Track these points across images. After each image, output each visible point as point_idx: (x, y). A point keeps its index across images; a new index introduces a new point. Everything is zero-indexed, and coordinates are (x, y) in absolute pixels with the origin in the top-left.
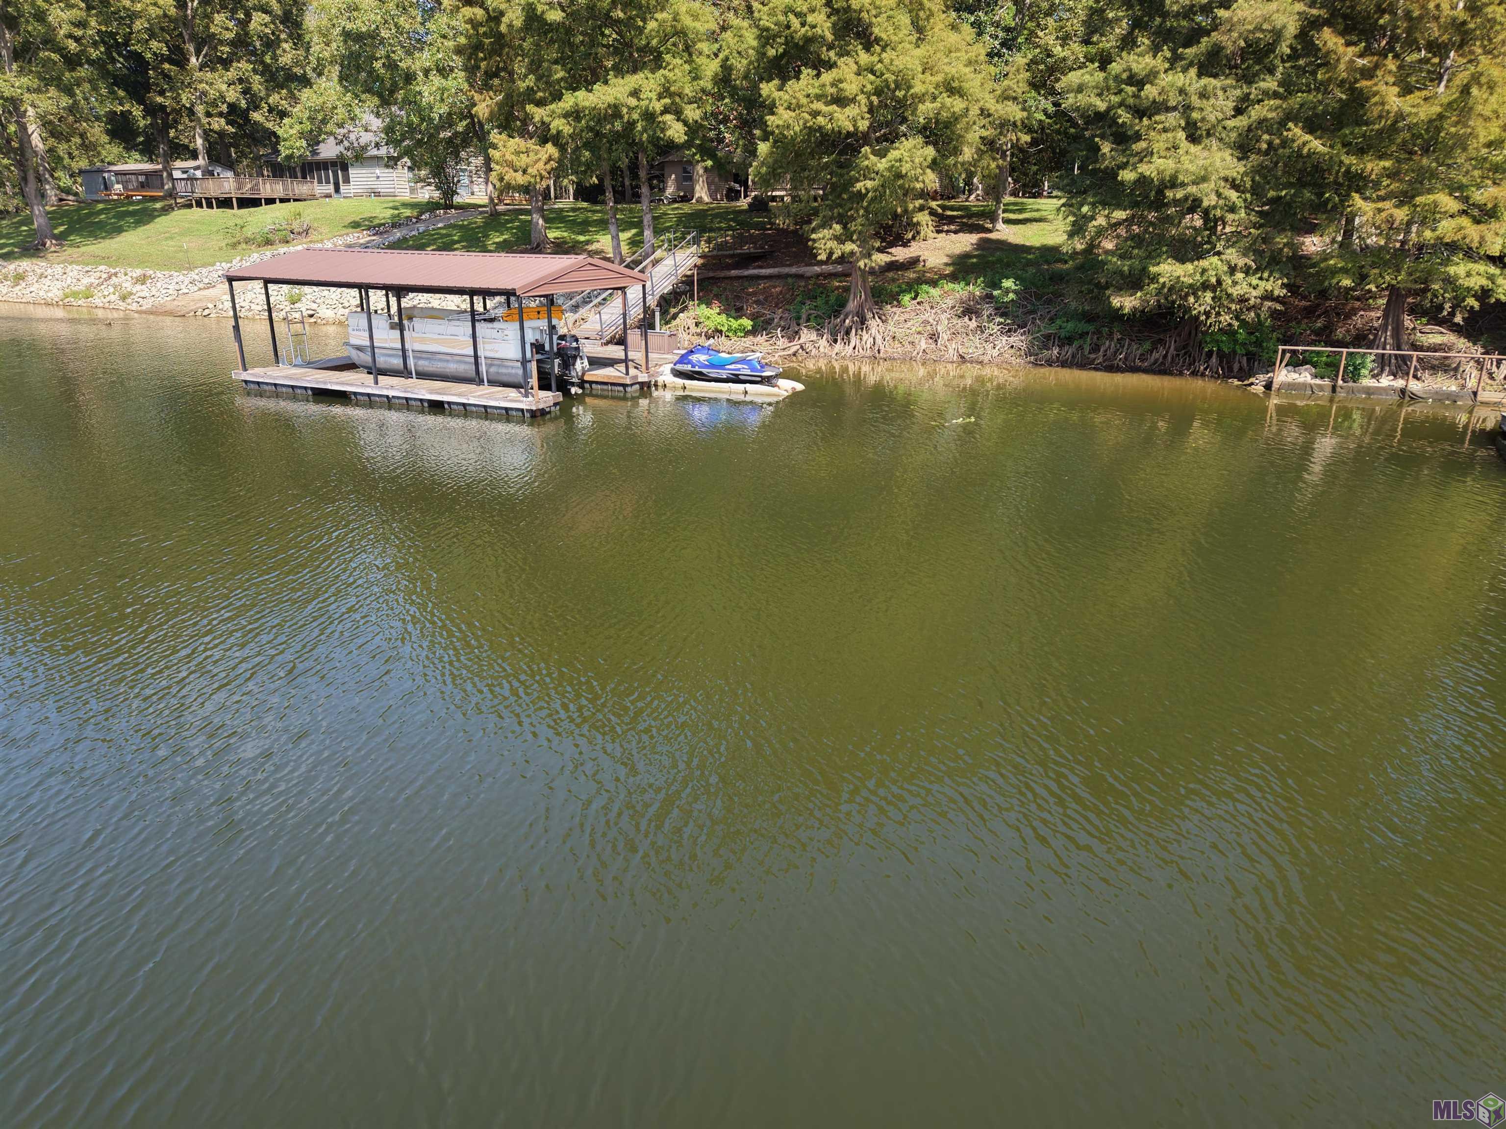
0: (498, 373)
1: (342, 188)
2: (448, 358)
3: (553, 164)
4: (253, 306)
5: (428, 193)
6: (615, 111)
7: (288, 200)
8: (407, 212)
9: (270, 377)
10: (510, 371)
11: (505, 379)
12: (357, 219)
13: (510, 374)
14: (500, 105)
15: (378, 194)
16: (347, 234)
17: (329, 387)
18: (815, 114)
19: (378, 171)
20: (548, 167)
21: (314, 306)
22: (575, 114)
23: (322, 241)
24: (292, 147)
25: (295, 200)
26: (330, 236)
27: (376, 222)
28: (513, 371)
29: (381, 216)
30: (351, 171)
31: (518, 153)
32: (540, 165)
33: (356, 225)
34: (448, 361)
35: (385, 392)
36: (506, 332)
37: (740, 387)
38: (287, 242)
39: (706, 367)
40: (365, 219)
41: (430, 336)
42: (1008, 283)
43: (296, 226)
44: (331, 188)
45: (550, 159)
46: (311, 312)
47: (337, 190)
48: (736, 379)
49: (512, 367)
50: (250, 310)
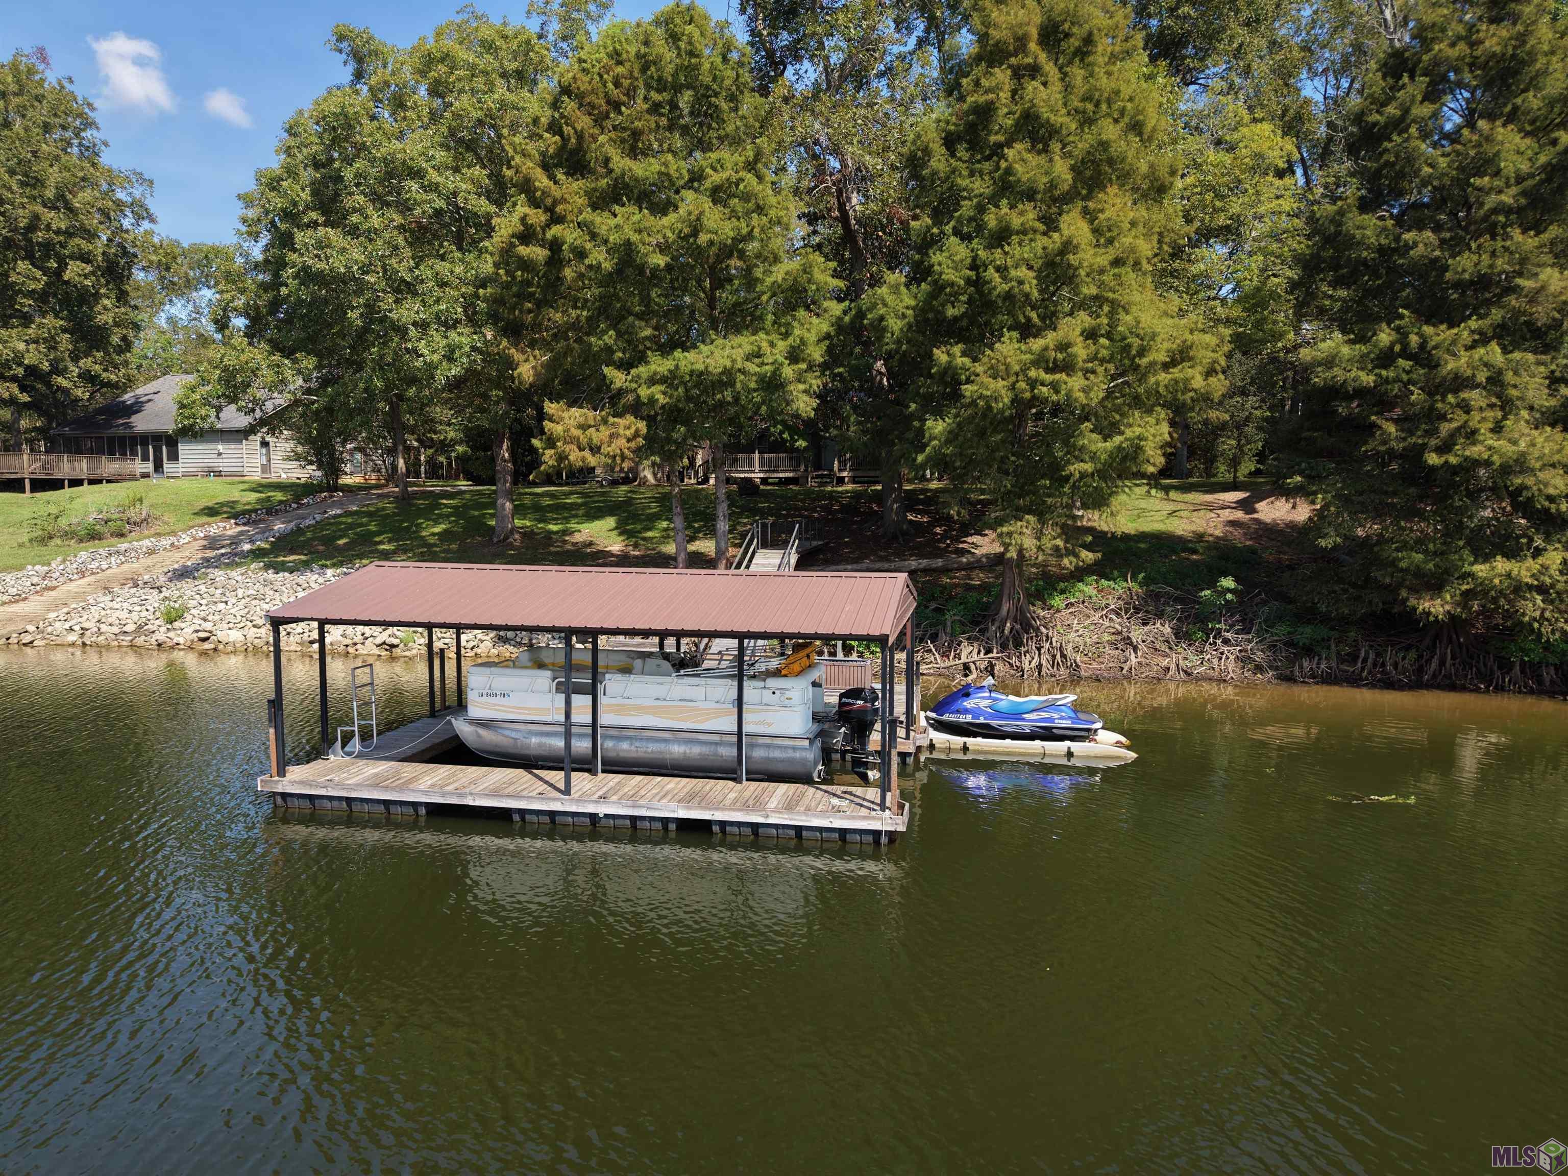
0: (768, 759)
1: (167, 466)
2: (666, 735)
3: (641, 441)
4: (104, 627)
5: (308, 473)
6: (727, 378)
7: (99, 482)
8: (279, 496)
9: (340, 785)
10: (790, 754)
11: (781, 768)
12: (210, 504)
13: (791, 761)
14: (548, 366)
15: (218, 474)
16: (209, 524)
17: (469, 801)
18: (1033, 384)
19: (220, 447)
20: (633, 445)
21: (208, 626)
22: (669, 380)
23: (173, 533)
24: (194, 416)
25: (108, 481)
26: (182, 526)
27: (240, 508)
28: (798, 755)
29: (245, 500)
30: (180, 447)
31: (584, 427)
32: (622, 442)
33: (211, 512)
34: (665, 741)
35: (590, 809)
36: (788, 694)
37: (1063, 746)
38: (122, 535)
39: (993, 717)
40: (222, 505)
41: (639, 702)
42: (1228, 582)
43: (132, 513)
44: (149, 467)
45: (636, 435)
46: (203, 635)
47: (158, 467)
48: (1048, 734)
49: (794, 748)
50: (99, 632)
